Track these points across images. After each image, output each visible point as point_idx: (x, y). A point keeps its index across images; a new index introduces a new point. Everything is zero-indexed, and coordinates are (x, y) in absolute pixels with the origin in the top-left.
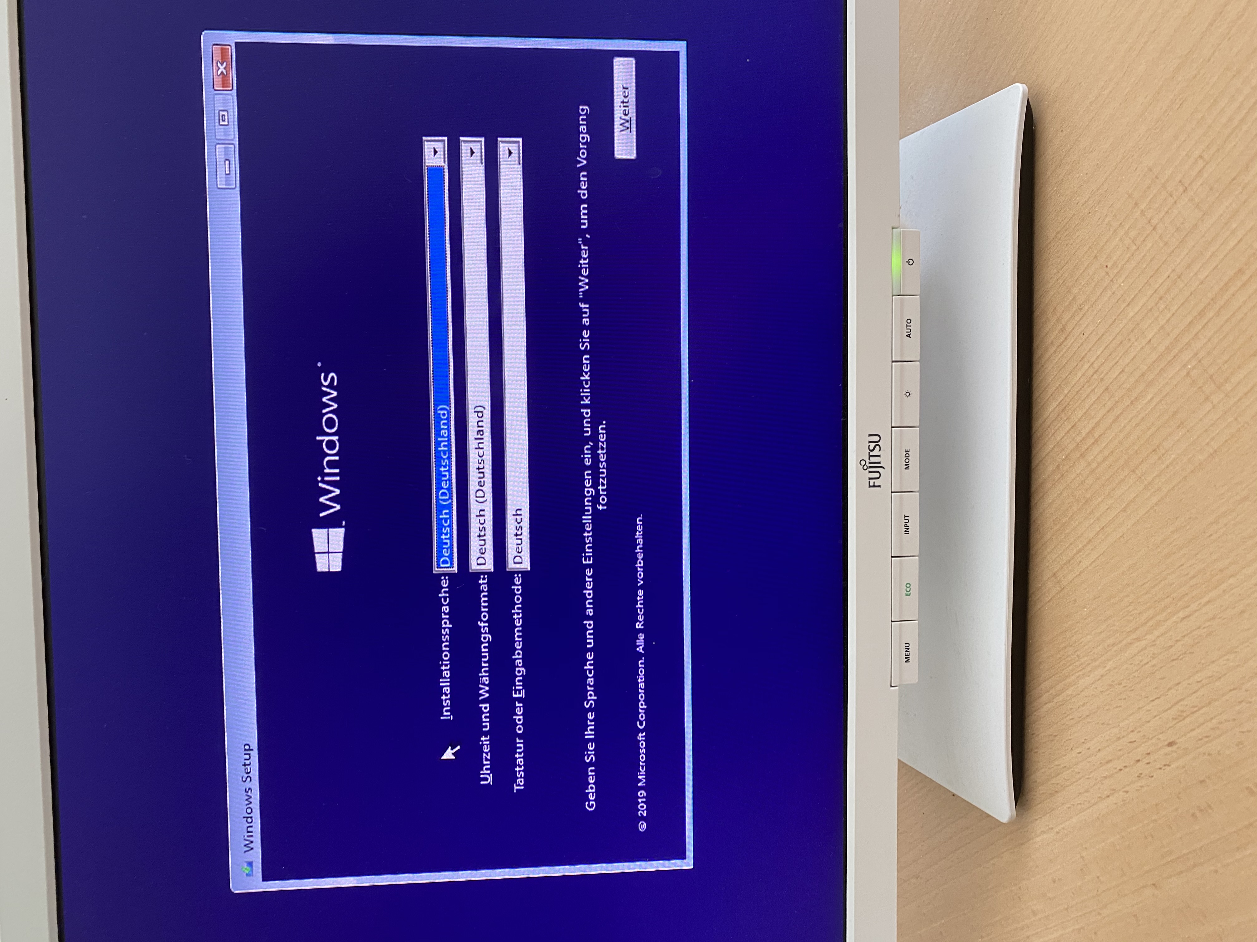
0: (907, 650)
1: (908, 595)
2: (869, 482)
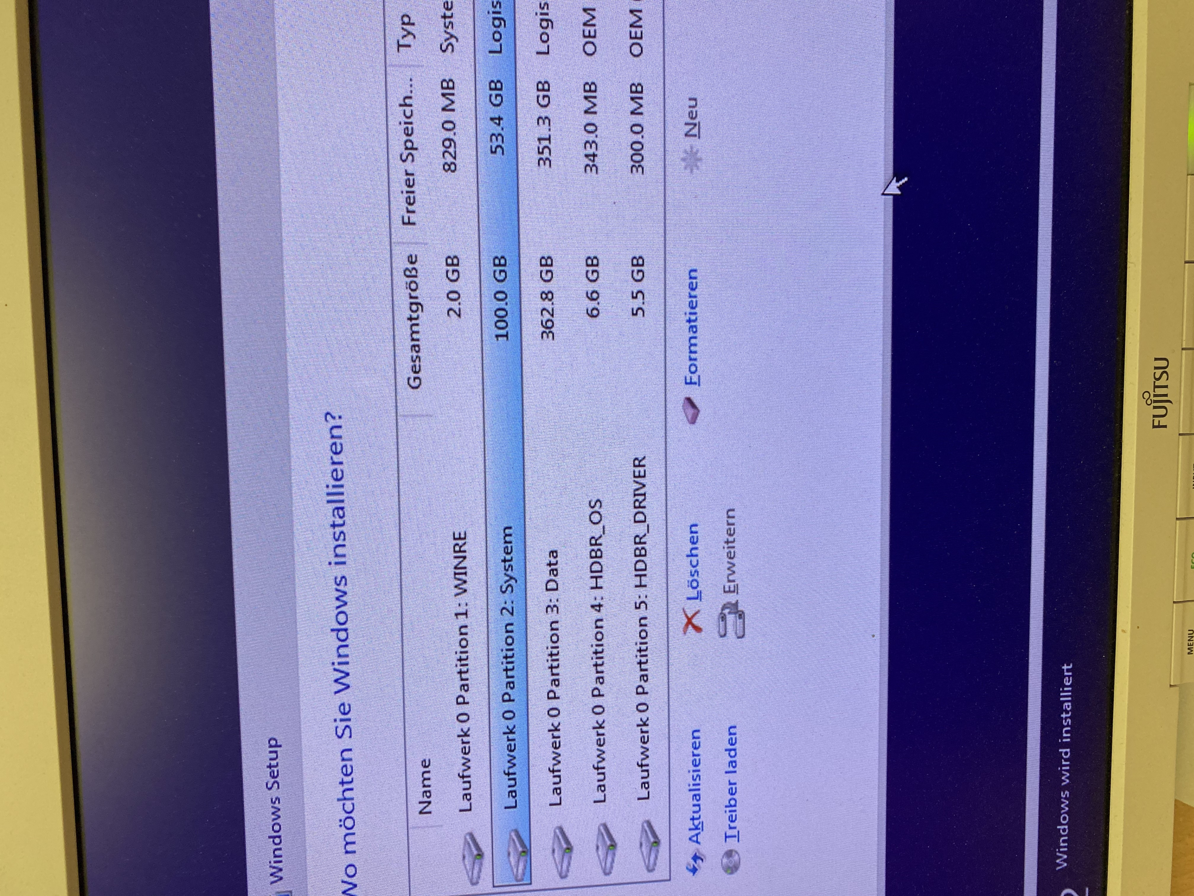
0: (1191, 638)
2: (1153, 420)
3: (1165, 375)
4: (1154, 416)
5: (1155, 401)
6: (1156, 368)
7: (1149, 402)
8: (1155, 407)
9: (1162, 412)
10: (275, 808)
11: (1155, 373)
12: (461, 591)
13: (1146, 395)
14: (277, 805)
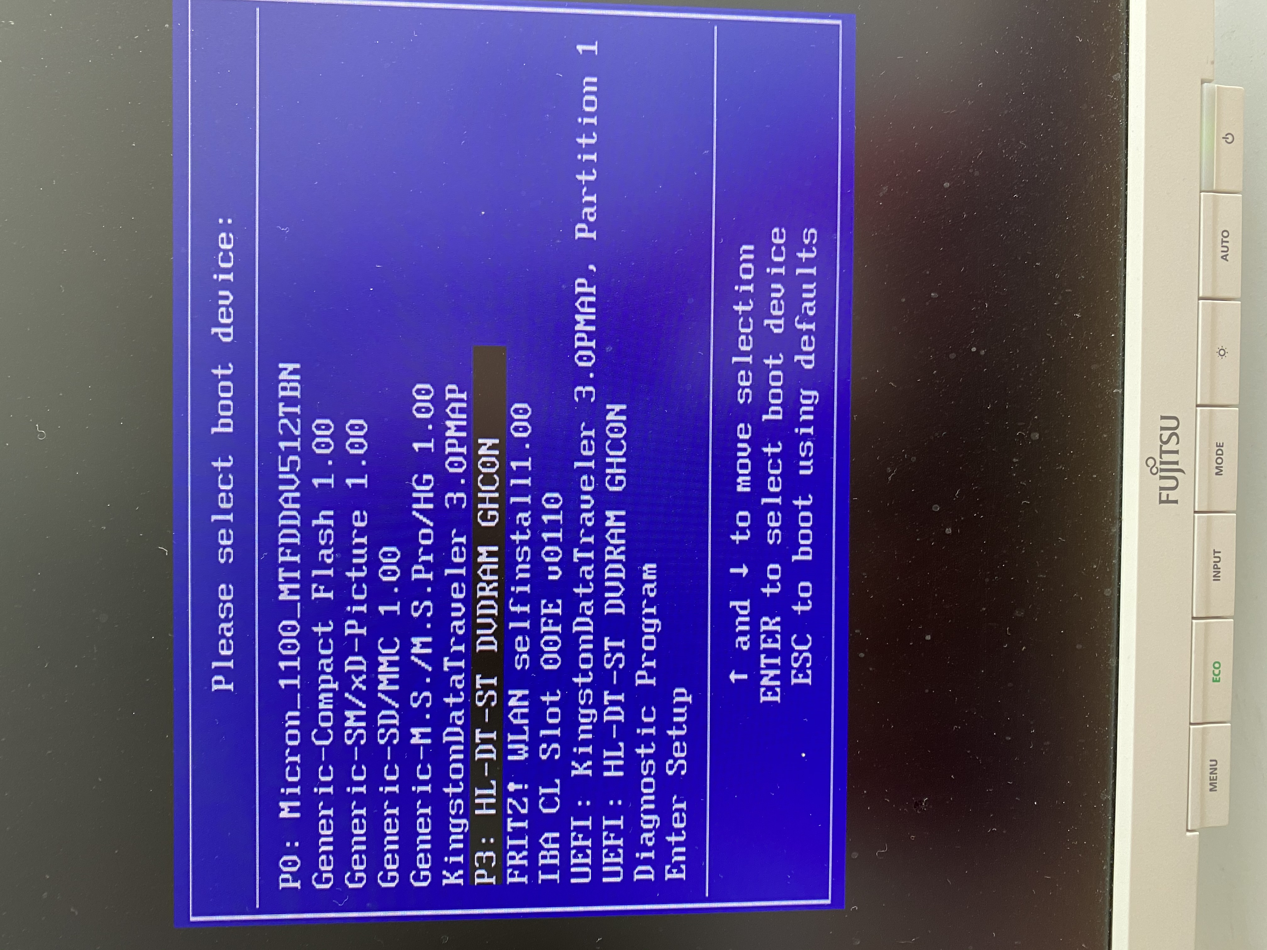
0: (1213, 770)
1: (1216, 681)
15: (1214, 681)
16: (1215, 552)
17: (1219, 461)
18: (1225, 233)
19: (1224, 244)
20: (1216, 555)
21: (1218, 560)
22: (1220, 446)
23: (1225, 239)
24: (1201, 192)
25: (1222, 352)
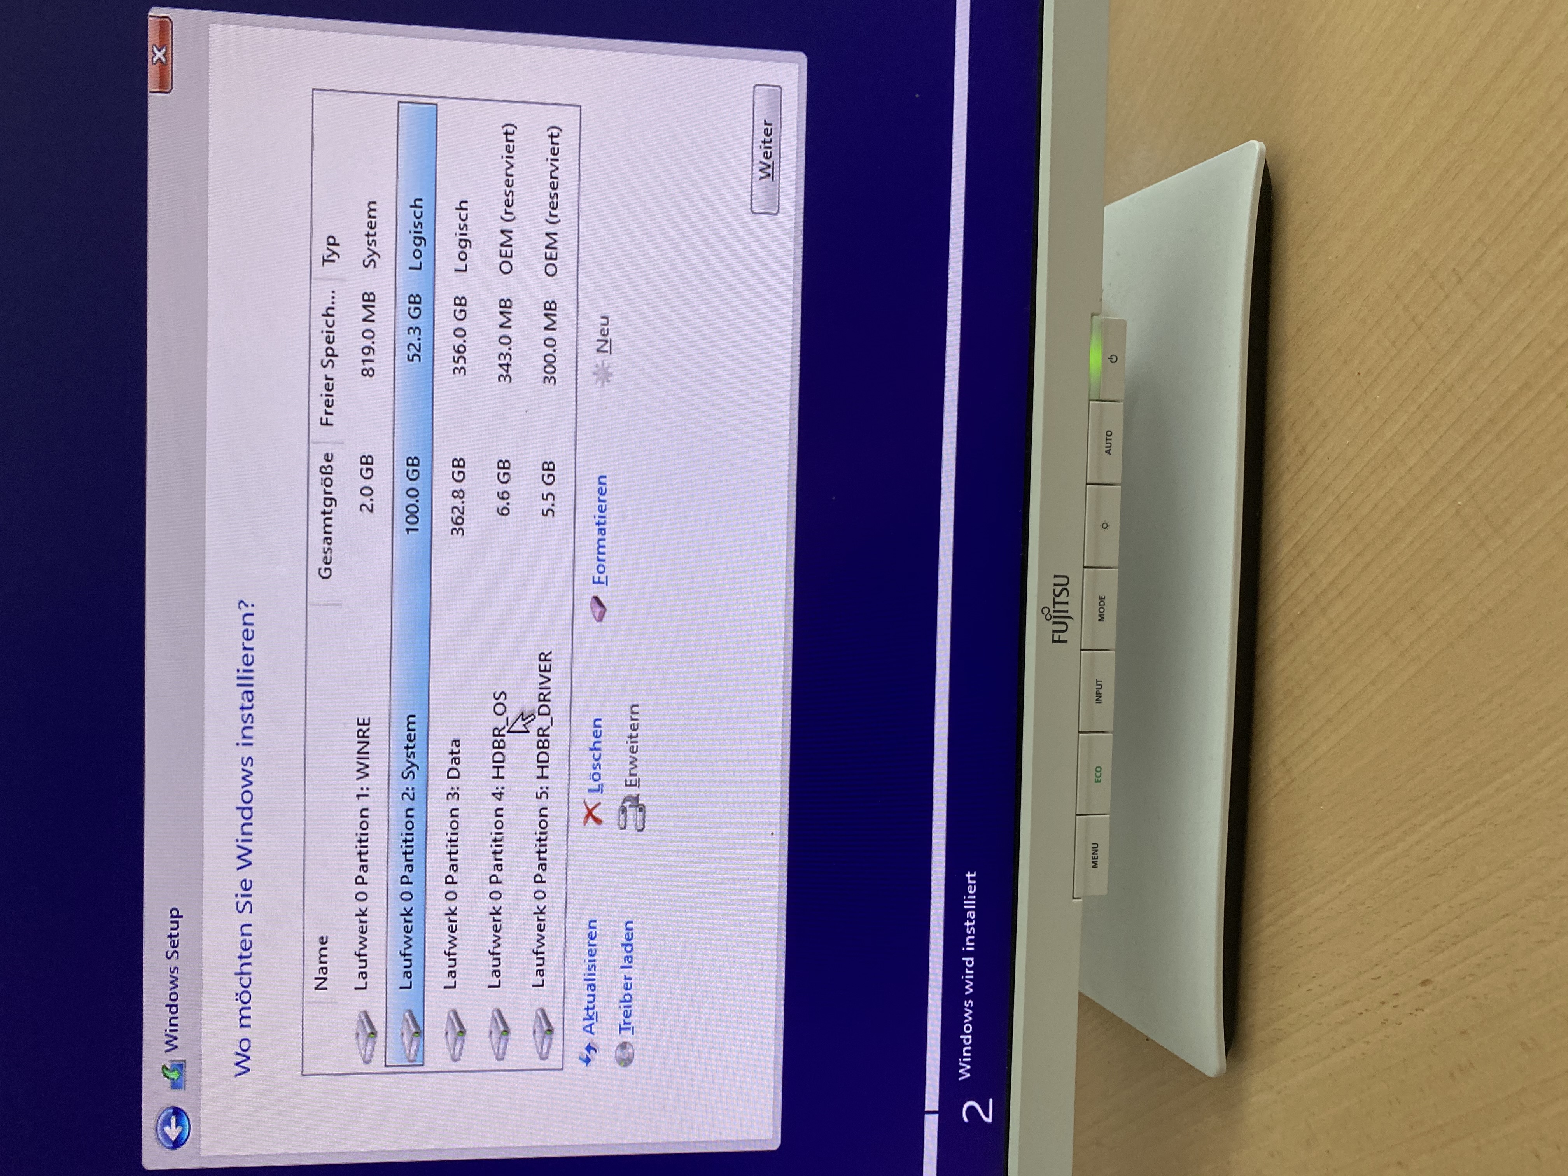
0: (1095, 851)
1: (1098, 782)
2: (1053, 636)
3: (1065, 592)
4: (1054, 631)
5: (1055, 617)
6: (1055, 585)
7: (1048, 617)
8: (1054, 623)
9: (1063, 627)
10: (174, 977)
11: (1054, 590)
12: (363, 775)
13: (1046, 611)
14: (175, 974)
15: (1096, 782)
16: (1097, 681)
17: (1102, 610)
18: (1109, 434)
19: (1108, 441)
20: (1099, 683)
21: (1100, 687)
22: (1102, 599)
23: (1108, 438)
24: (1090, 401)
25: (1105, 526)
